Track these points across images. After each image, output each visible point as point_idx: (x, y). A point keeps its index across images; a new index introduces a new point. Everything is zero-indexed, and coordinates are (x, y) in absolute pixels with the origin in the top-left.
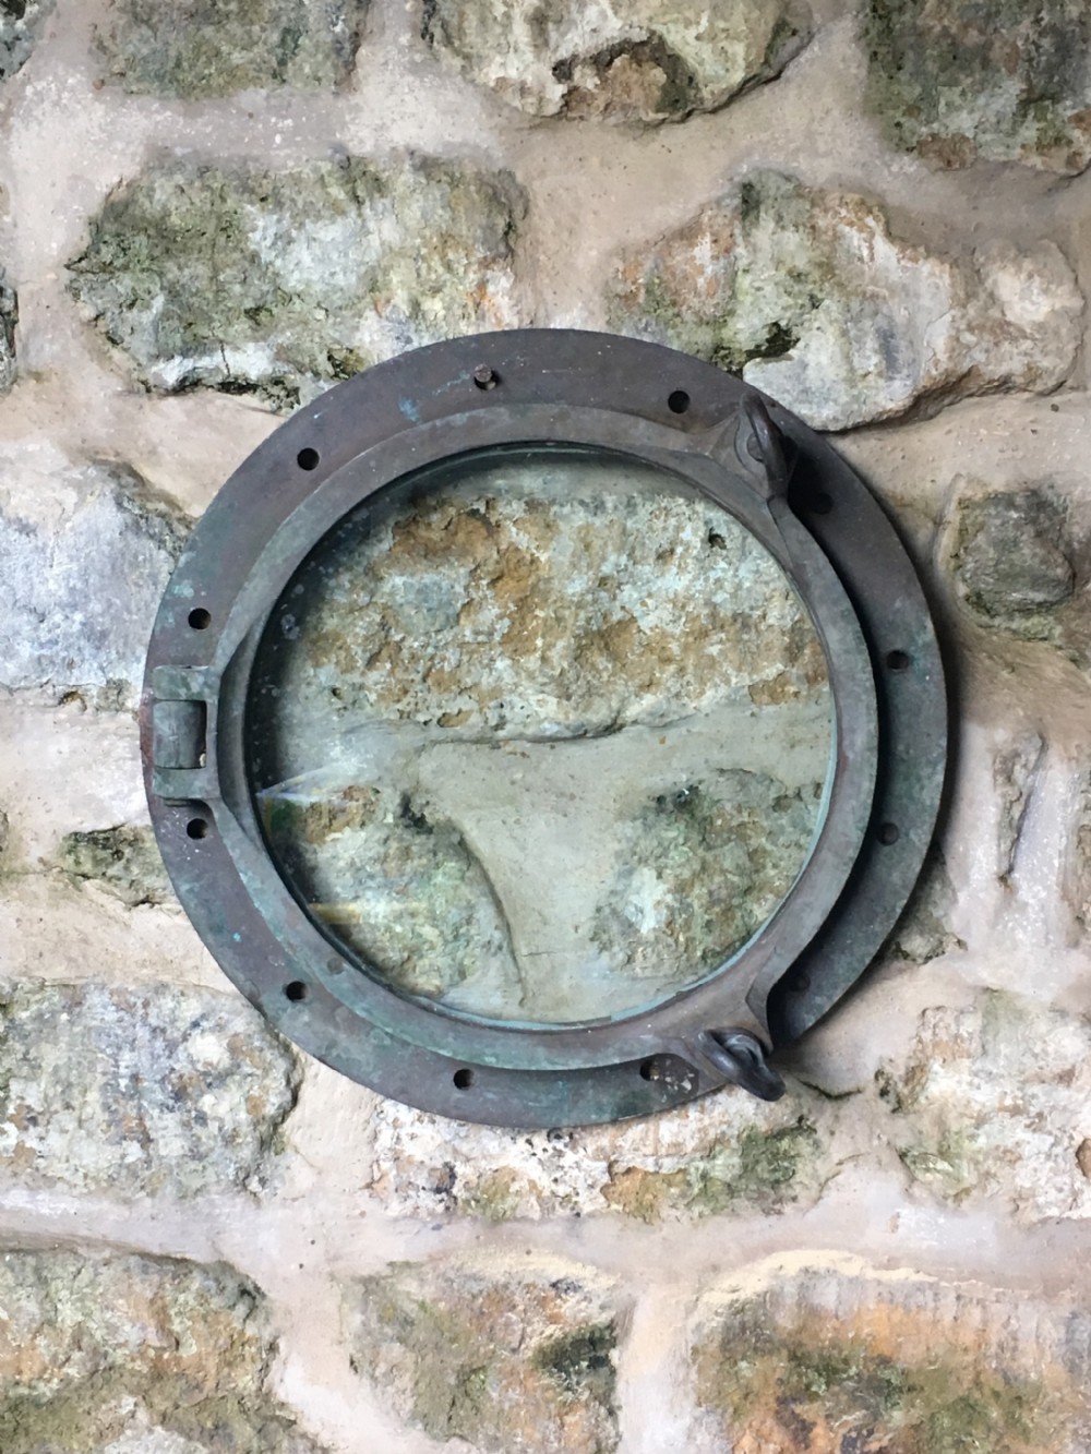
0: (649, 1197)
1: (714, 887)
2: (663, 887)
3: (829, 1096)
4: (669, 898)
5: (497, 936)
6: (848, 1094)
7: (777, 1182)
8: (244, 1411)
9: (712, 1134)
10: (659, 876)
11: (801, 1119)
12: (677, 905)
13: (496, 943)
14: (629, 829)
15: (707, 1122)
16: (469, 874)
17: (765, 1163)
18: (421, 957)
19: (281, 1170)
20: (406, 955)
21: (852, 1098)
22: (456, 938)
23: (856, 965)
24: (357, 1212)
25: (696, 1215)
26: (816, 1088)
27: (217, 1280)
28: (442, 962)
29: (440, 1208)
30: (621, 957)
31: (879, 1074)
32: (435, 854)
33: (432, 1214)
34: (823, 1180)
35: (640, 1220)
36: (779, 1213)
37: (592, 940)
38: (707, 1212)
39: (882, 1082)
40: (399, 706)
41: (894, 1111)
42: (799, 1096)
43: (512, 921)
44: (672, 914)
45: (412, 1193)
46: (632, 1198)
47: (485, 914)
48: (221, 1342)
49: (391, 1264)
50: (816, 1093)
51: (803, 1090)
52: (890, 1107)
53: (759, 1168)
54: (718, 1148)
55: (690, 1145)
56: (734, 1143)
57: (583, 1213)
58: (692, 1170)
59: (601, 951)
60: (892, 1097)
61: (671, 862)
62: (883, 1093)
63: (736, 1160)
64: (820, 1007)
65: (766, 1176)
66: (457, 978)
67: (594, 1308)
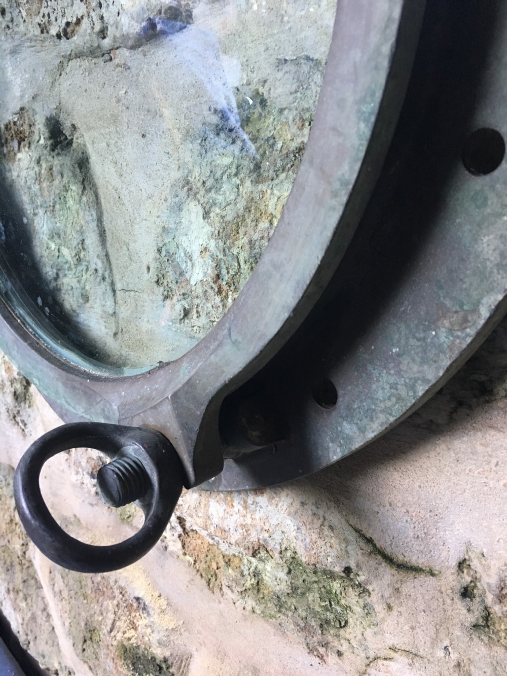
0: (214, 566)
1: (256, 236)
2: (208, 229)
3: (389, 560)
4: (212, 244)
5: (100, 265)
6: (415, 570)
7: (327, 622)
8: (21, 564)
9: (254, 537)
10: (206, 215)
11: (348, 570)
12: (221, 256)
13: (100, 272)
14: (188, 152)
15: (249, 521)
16: (84, 199)
17: (317, 595)
18: (65, 275)
19: (31, 419)
20: (55, 271)
21: (422, 578)
22: (79, 260)
23: (403, 392)
24: (61, 468)
25: (249, 608)
26: (369, 541)
27: (4, 476)
28: (74, 282)
29: (93, 490)
30: (179, 308)
31: (462, 565)
32: (62, 176)
33: (89, 492)
34: (372, 655)
35: (204, 582)
36: (321, 657)
37: (157, 282)
38: (258, 612)
39: (467, 579)
40: (38, 19)
41: (476, 626)
42: (346, 541)
43: (110, 252)
44: (218, 266)
45: (80, 470)
46: (202, 556)
47: (92, 239)
48: (6, 516)
49: (75, 516)
50: (369, 548)
51: (352, 536)
52: (471, 619)
53: (310, 597)
54: (263, 554)
55: (235, 537)
56: (277, 555)
57: (169, 549)
58: (245, 561)
59: (166, 297)
60: (476, 605)
61: (220, 198)
62: (466, 593)
63: (282, 575)
64: (349, 439)
65: (318, 609)
66: (81, 300)
67: (154, 638)
